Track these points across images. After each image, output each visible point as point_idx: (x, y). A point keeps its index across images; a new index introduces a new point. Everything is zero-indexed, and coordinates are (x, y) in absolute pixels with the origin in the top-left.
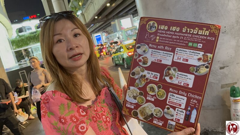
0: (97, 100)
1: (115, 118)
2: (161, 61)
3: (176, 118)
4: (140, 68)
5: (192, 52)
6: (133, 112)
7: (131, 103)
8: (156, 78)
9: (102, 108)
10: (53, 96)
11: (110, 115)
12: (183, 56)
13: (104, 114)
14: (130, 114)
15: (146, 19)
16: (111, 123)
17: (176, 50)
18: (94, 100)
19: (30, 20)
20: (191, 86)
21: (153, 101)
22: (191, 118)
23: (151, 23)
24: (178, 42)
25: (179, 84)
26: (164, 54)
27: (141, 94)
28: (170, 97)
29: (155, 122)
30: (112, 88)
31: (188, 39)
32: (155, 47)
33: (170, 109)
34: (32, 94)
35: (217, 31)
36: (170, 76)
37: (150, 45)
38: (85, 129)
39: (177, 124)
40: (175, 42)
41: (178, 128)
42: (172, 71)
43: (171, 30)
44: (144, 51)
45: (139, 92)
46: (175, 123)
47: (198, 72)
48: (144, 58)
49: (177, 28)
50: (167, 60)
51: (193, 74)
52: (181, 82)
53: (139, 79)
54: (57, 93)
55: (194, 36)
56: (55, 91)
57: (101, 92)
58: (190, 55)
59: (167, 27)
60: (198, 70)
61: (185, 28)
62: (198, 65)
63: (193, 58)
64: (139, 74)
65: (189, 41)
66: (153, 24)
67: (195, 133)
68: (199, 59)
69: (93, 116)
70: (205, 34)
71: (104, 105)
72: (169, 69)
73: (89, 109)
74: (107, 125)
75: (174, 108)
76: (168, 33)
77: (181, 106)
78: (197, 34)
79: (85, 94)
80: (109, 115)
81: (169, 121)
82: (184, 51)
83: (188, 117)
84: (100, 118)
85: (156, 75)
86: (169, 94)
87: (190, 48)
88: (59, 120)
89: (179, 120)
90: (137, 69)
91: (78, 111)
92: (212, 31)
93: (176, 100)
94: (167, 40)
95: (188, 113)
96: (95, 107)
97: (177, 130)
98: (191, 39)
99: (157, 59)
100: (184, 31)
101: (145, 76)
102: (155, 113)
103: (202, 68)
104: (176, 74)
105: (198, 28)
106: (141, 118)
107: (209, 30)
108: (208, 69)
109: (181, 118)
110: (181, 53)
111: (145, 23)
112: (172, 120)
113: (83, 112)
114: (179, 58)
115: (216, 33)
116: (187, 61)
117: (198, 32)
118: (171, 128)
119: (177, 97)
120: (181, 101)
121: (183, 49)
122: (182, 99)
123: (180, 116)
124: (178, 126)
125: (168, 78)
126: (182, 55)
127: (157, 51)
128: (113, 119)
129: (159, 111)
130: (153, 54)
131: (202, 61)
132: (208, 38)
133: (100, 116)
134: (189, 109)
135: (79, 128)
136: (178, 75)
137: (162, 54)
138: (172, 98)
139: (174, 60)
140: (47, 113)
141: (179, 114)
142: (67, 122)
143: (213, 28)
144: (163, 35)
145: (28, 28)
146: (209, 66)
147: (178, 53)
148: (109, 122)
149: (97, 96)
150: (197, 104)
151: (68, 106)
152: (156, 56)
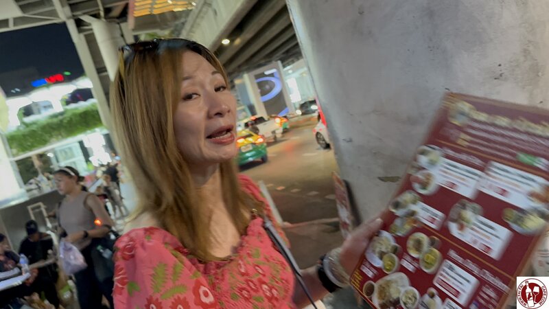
19: (48, 86)
56: (150, 228)
113: (207, 296)
140: (127, 282)
145: (45, 104)
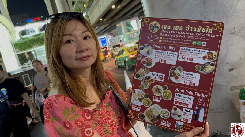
0: (102, 103)
1: (120, 122)
2: (165, 61)
3: (184, 118)
4: (144, 69)
5: (197, 51)
6: (139, 115)
7: (137, 106)
8: (162, 79)
9: (107, 112)
10: (57, 101)
11: (116, 119)
12: (188, 55)
13: (109, 117)
14: (137, 117)
15: (148, 19)
16: (117, 127)
17: (180, 50)
18: (98, 104)
20: (197, 85)
21: (160, 102)
22: (199, 117)
23: (153, 23)
24: (182, 41)
25: (185, 84)
26: (168, 54)
27: (146, 96)
28: (176, 98)
29: (162, 124)
30: (116, 92)
31: (192, 38)
32: (159, 47)
33: (177, 110)
34: (35, 98)
35: (220, 28)
36: (175, 76)
37: (154, 46)
38: (91, 134)
39: (185, 124)
40: (179, 41)
41: (187, 128)
42: (177, 71)
43: (174, 29)
44: (148, 52)
45: (144, 94)
46: (183, 123)
47: (204, 70)
48: (148, 59)
49: (180, 27)
50: (172, 60)
51: (199, 72)
52: (187, 82)
53: (144, 81)
54: (61, 97)
55: (197, 34)
56: (58, 95)
57: (106, 95)
58: (194, 54)
59: (169, 26)
60: (204, 69)
61: (188, 27)
62: (203, 63)
63: (198, 57)
64: (144, 75)
65: (193, 40)
66: (155, 25)
67: (204, 132)
68: (204, 58)
69: (98, 119)
70: (209, 32)
71: (110, 108)
72: (174, 69)
73: (94, 113)
74: (114, 129)
75: (181, 108)
76: (172, 32)
77: (188, 106)
78: (201, 32)
79: (89, 98)
80: (114, 119)
81: (177, 122)
82: (188, 50)
83: (195, 117)
84: (106, 122)
85: (161, 76)
86: (175, 95)
87: (194, 47)
88: (63, 125)
89: (187, 120)
90: (141, 71)
91: (83, 116)
92: (216, 29)
93: (183, 99)
94: (171, 40)
95: (196, 112)
96: (100, 111)
97: (185, 131)
98: (195, 38)
99: (161, 59)
100: (187, 29)
101: (149, 77)
102: (162, 115)
103: (207, 67)
104: (182, 74)
105: (201, 26)
106: (148, 120)
107: (213, 28)
108: (214, 67)
109: (189, 118)
110: (185, 52)
111: (147, 24)
112: (180, 121)
113: (88, 116)
114: (184, 57)
115: (220, 30)
116: (192, 60)
117: (201, 30)
118: (179, 129)
119: (183, 97)
120: (188, 100)
121: (187, 48)
122: (188, 98)
123: (188, 116)
124: (186, 127)
125: (174, 78)
126: (186, 54)
127: (161, 51)
128: (119, 123)
129: (166, 112)
130: (157, 55)
131: (207, 59)
132: (212, 36)
133: (105, 120)
134: (197, 108)
135: (85, 133)
136: (184, 74)
137: (166, 54)
138: (178, 98)
139: (179, 60)
140: (51, 118)
141: (187, 114)
142: (72, 127)
143: (216, 26)
144: (167, 35)
146: (215, 64)
147: (182, 52)
148: (115, 126)
149: (101, 100)
150: (205, 103)
151: (73, 110)
152: (160, 56)
